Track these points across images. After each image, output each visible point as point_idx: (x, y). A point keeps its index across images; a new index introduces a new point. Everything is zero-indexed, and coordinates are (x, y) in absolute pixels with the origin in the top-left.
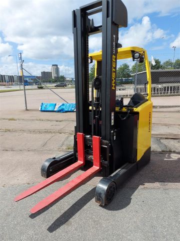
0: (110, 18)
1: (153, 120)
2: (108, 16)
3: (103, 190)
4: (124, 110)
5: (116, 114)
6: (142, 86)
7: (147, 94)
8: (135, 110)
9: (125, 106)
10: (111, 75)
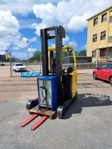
0: (59, 35)
1: (78, 79)
2: (58, 34)
3: (61, 111)
4: (66, 74)
5: (62, 76)
6: (72, 64)
7: (75, 67)
8: (71, 74)
9: (66, 73)
10: (60, 59)
